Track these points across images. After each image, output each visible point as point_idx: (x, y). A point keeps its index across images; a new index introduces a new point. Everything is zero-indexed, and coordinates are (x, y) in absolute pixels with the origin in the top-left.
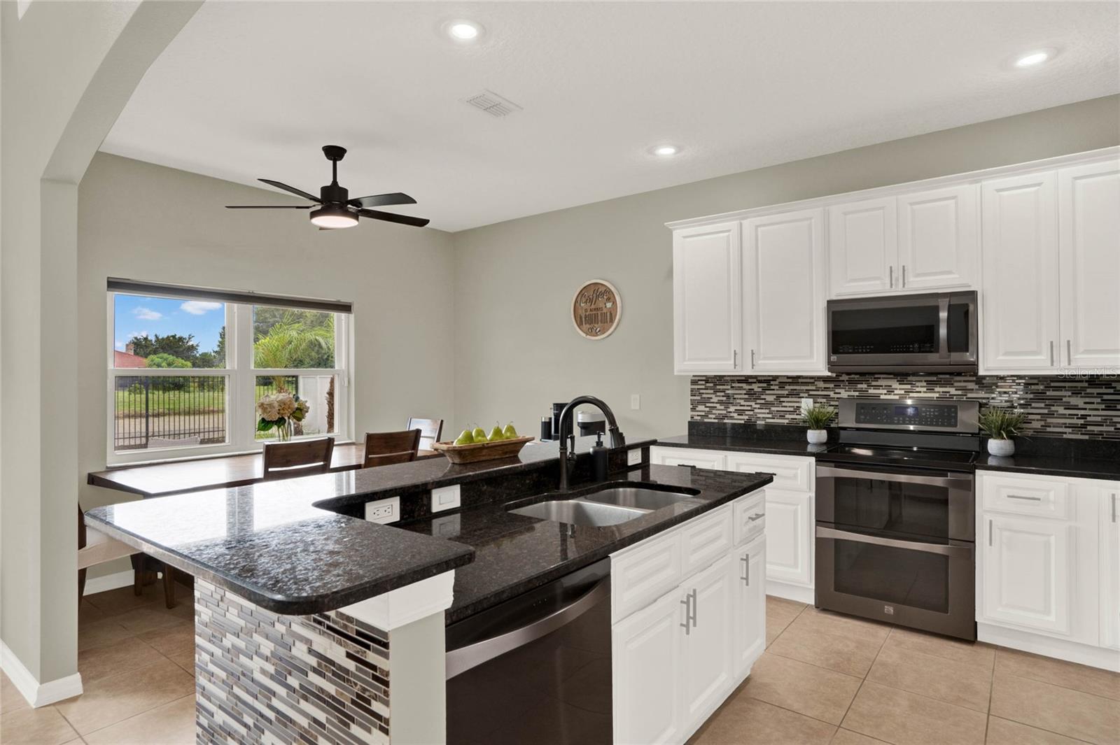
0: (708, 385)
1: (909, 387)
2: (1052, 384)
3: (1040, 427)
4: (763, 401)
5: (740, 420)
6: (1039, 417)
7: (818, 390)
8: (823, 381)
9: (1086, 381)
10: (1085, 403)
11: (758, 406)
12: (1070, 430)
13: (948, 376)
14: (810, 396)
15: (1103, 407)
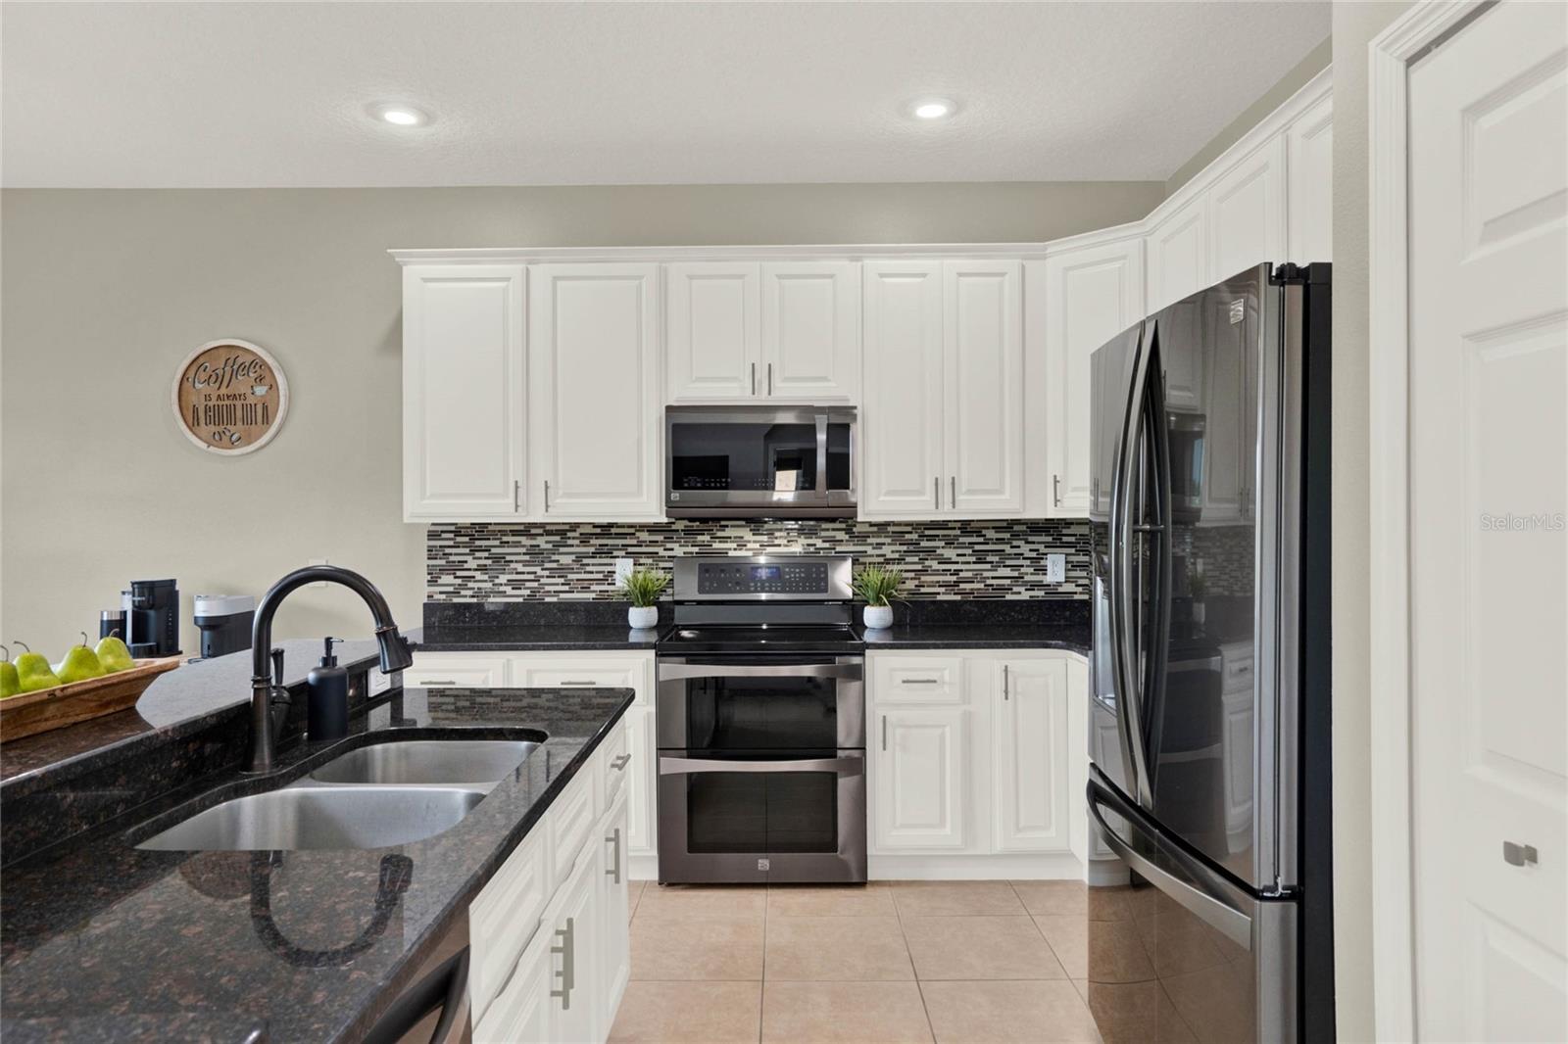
0: (459, 539)
1: (765, 538)
2: (927, 532)
3: (913, 587)
4: (554, 565)
5: (516, 597)
6: (912, 575)
7: (641, 546)
8: (648, 531)
9: (959, 528)
10: (958, 555)
11: (547, 573)
12: (943, 590)
13: (812, 523)
14: (629, 555)
15: (974, 559)
